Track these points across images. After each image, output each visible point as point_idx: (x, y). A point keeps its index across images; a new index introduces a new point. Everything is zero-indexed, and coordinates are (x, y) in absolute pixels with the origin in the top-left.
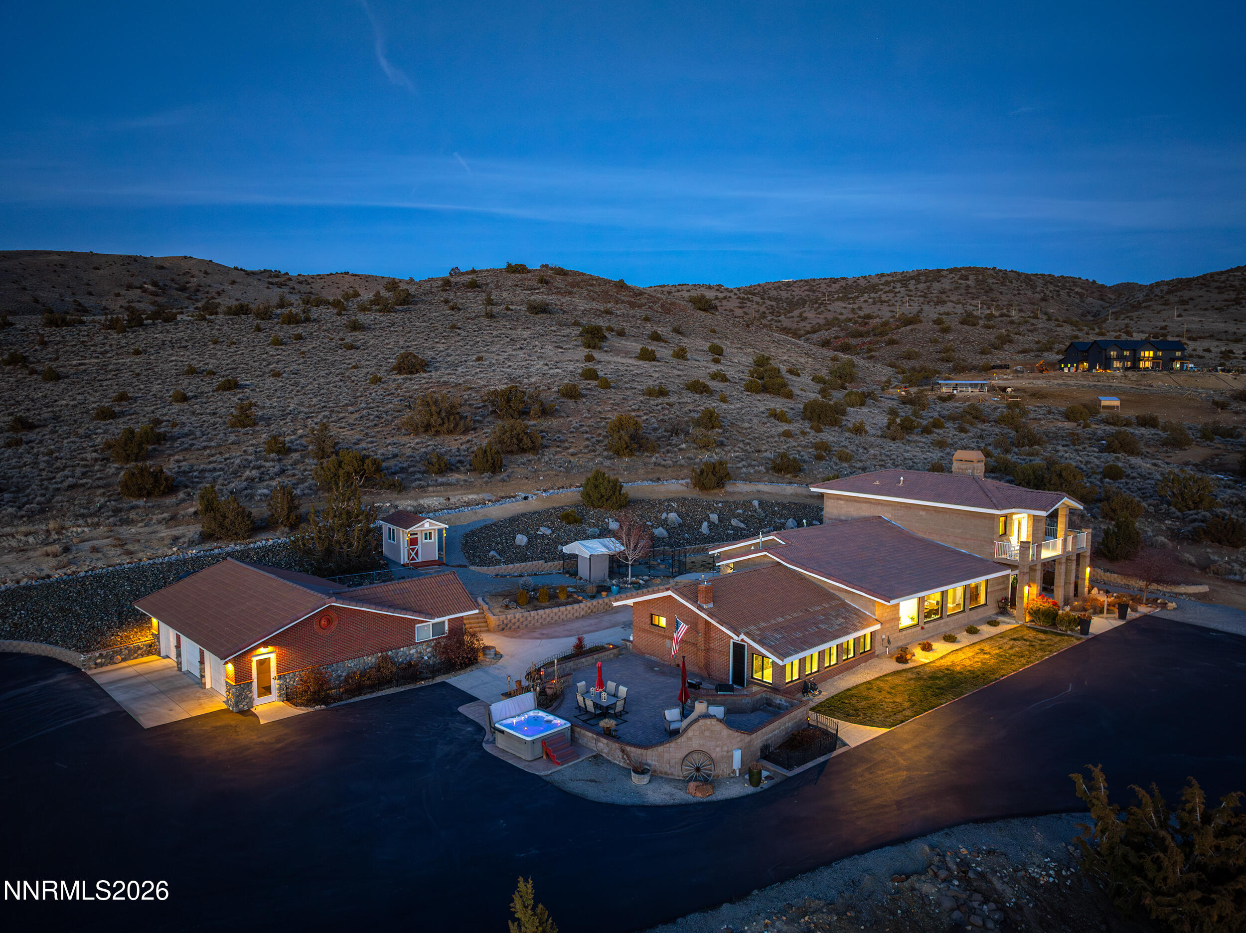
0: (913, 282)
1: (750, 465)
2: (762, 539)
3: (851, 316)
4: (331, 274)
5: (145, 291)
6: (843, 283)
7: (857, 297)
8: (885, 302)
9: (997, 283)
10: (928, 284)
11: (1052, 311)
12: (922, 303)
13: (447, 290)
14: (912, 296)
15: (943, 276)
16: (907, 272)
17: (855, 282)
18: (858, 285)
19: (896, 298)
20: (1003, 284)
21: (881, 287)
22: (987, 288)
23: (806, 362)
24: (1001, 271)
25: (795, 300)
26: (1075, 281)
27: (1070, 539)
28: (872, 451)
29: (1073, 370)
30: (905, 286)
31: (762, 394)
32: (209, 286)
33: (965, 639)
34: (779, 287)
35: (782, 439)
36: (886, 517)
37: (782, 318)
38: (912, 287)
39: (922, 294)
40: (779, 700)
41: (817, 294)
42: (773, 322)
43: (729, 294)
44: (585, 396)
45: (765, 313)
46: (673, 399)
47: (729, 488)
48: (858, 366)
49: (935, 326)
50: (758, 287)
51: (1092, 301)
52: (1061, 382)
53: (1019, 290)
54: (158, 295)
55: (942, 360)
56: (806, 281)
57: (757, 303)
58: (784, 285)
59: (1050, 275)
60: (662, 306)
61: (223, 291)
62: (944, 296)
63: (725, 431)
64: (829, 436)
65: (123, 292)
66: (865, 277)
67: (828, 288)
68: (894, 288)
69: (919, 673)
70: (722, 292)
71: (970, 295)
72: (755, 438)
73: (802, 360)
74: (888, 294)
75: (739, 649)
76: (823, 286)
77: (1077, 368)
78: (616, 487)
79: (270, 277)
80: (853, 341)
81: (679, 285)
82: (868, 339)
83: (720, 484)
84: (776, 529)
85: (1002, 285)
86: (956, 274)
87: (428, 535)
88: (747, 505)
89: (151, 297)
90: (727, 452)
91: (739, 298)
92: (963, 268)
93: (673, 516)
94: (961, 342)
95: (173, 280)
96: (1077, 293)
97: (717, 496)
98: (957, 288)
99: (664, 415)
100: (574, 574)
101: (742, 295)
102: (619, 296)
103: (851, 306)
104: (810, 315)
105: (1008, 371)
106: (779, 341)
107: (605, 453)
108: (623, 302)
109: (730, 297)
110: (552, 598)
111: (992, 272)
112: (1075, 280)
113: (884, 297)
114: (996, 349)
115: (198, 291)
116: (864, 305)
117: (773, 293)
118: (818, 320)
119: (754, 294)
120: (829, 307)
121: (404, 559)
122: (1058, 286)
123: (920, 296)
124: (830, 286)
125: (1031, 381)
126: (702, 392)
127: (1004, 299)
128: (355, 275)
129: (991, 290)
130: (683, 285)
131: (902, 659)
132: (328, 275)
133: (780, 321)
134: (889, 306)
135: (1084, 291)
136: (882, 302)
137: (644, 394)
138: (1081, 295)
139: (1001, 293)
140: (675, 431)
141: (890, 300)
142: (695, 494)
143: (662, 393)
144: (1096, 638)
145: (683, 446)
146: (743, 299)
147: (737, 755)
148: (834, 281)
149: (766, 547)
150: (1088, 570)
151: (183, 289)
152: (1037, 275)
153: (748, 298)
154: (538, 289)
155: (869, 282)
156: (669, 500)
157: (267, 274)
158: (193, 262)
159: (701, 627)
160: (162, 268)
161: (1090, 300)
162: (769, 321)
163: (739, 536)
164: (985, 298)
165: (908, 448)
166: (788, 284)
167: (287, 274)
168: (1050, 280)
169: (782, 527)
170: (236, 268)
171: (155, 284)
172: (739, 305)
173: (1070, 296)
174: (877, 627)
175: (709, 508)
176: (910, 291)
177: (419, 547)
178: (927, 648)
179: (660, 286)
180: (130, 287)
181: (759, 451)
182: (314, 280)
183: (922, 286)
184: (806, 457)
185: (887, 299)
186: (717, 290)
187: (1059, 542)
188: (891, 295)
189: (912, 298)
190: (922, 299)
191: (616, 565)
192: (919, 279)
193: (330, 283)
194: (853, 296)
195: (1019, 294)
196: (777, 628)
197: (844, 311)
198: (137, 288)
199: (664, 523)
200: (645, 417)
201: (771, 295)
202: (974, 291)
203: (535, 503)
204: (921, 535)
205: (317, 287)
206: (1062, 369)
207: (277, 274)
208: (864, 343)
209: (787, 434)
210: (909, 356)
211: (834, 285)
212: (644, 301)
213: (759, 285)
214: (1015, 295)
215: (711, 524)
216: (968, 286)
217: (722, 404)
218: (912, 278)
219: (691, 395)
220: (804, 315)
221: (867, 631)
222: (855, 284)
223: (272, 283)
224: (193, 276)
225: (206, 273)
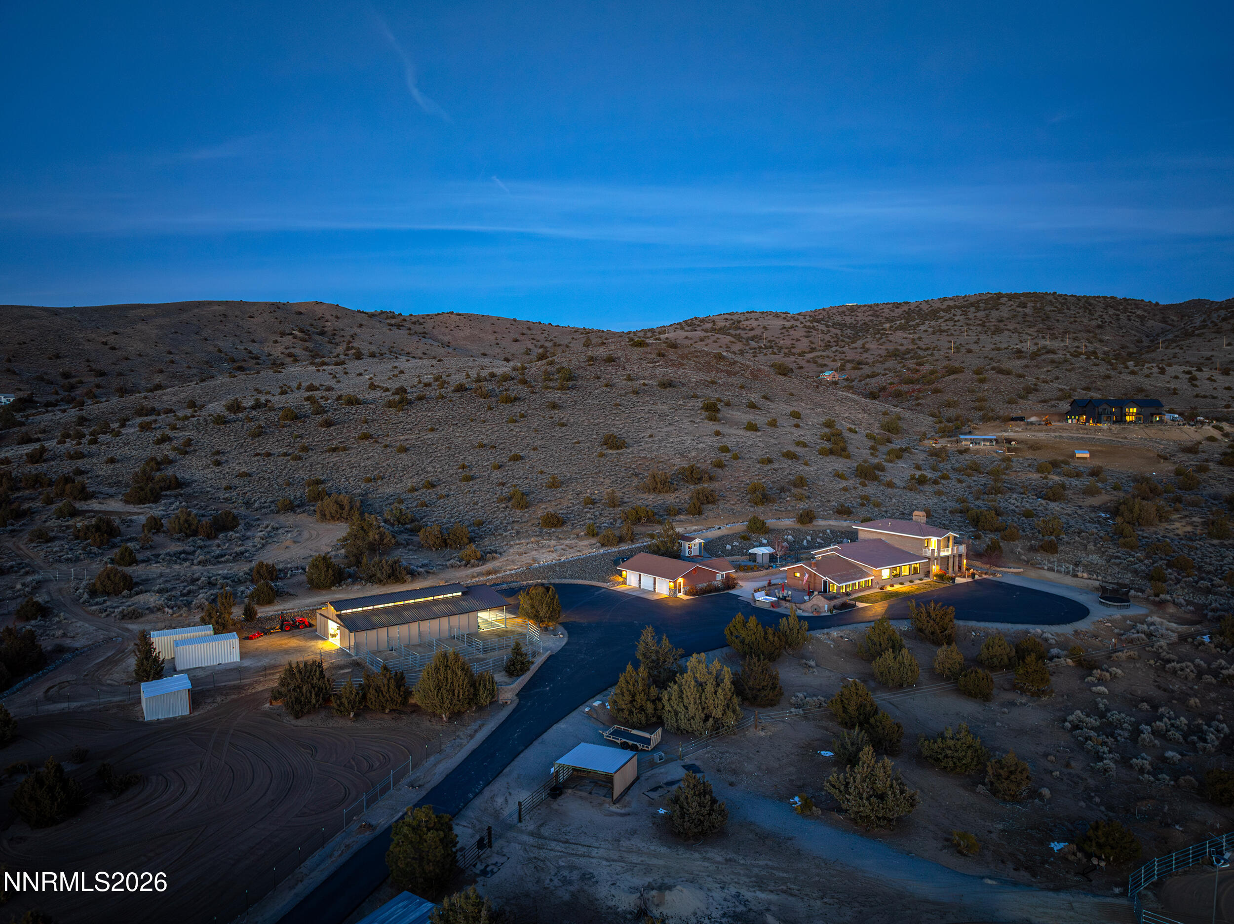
0: (972, 309)
1: (824, 510)
2: (832, 547)
3: (911, 347)
4: (439, 314)
5: (295, 337)
6: (906, 308)
7: (918, 325)
8: (944, 331)
9: (1053, 311)
10: (987, 312)
11: (1107, 338)
12: (980, 333)
13: (592, 365)
14: (970, 325)
15: (1002, 304)
16: (969, 296)
17: (917, 307)
18: (921, 309)
19: (955, 328)
20: (1060, 311)
21: (942, 314)
22: (1044, 317)
23: (863, 418)
24: (1060, 296)
25: (858, 325)
26: (1137, 304)
27: (955, 548)
28: (894, 500)
29: (1075, 421)
30: (965, 313)
31: (830, 457)
32: (343, 330)
33: (908, 584)
34: (844, 312)
35: (843, 492)
36: (883, 539)
37: (846, 349)
38: (971, 316)
39: (981, 322)
40: (838, 596)
41: (880, 318)
42: (837, 354)
43: (795, 323)
44: (726, 466)
45: (830, 342)
46: (776, 466)
47: (815, 523)
48: (904, 419)
49: (974, 376)
50: (823, 312)
51: (1154, 324)
52: (1057, 434)
53: (1075, 317)
54: (306, 341)
55: (975, 408)
56: (870, 306)
57: (823, 332)
58: (849, 310)
59: (1112, 298)
60: (752, 373)
61: (356, 334)
62: (1001, 325)
63: (810, 488)
64: (871, 489)
65: (279, 339)
66: (927, 302)
67: (891, 312)
68: (954, 315)
69: (886, 593)
70: (788, 321)
71: (1027, 323)
72: (827, 492)
73: (860, 416)
74: (948, 323)
75: (825, 582)
76: (886, 310)
77: (1078, 420)
78: (764, 523)
79: (387, 318)
80: (905, 388)
81: (748, 312)
82: (918, 387)
83: (811, 520)
84: (838, 543)
85: (1059, 313)
86: (1015, 302)
87: (695, 545)
88: (824, 532)
89: (301, 342)
90: (812, 502)
91: (805, 327)
92: (1023, 295)
93: (790, 537)
94: (993, 392)
95: (312, 325)
96: (1138, 316)
97: (809, 527)
98: (1014, 316)
99: (774, 478)
100: (755, 561)
101: (808, 324)
102: (718, 366)
103: (911, 336)
104: (873, 346)
105: (1022, 423)
106: (842, 399)
107: (749, 504)
108: (722, 371)
109: (797, 326)
110: (752, 569)
111: (1051, 298)
112: (1138, 302)
113: (944, 327)
114: (1022, 398)
115: (335, 334)
116: (924, 335)
117: (838, 318)
118: (880, 352)
119: (818, 321)
120: (891, 338)
121: (687, 555)
122: (1119, 310)
123: (979, 325)
124: (893, 311)
125: (1033, 434)
126: (792, 459)
127: (1059, 326)
128: (459, 315)
129: (1048, 318)
130: (751, 313)
131: (882, 589)
132: (436, 315)
133: (844, 353)
134: (948, 335)
135: (1146, 314)
136: (942, 331)
137: (759, 462)
138: (1142, 318)
139: (1058, 321)
140: (782, 490)
141: (949, 329)
142: (798, 526)
143: (770, 461)
144: (958, 584)
145: (788, 499)
146: (809, 327)
147: (826, 606)
148: (897, 305)
149: (834, 550)
150: (965, 561)
151: (322, 333)
152: (1098, 297)
153: (814, 326)
154: (658, 362)
155: (931, 306)
156: (787, 529)
157: (384, 316)
158: (324, 307)
159: (813, 575)
160: (300, 313)
161: (1150, 323)
162: (834, 352)
163: (821, 546)
164: (1041, 326)
165: (918, 497)
166: (852, 309)
167: (400, 314)
168: (1111, 303)
169: (842, 542)
170: (359, 311)
171: (301, 331)
172: (805, 334)
173: (1130, 320)
174: (873, 577)
175: (807, 533)
176: (969, 319)
177: (692, 550)
178: (892, 586)
179: (729, 314)
180: (283, 334)
181: (829, 501)
182: (425, 320)
183: (981, 314)
184: (855, 505)
185: (946, 328)
186: (784, 318)
187: (950, 549)
188: (951, 323)
189: (971, 327)
190: (979, 328)
191: (772, 558)
192: (979, 307)
193: (440, 323)
194: (914, 323)
195: (1075, 321)
196: (838, 576)
197: (904, 342)
198: (288, 334)
199: (786, 540)
200: (764, 480)
201: (835, 321)
202: (1031, 319)
203: (725, 530)
204: (897, 546)
205: (429, 325)
206: (1067, 419)
207: (393, 316)
208: (914, 391)
209: (845, 489)
210: (949, 405)
211: (896, 310)
212: (737, 369)
213: (824, 309)
214: (1071, 323)
215: (808, 541)
216: (1025, 315)
217: (805, 467)
218: (972, 305)
219: (786, 461)
220: (867, 346)
221: (870, 578)
222: (917, 309)
223: (392, 325)
224: (327, 321)
225: (337, 317)
